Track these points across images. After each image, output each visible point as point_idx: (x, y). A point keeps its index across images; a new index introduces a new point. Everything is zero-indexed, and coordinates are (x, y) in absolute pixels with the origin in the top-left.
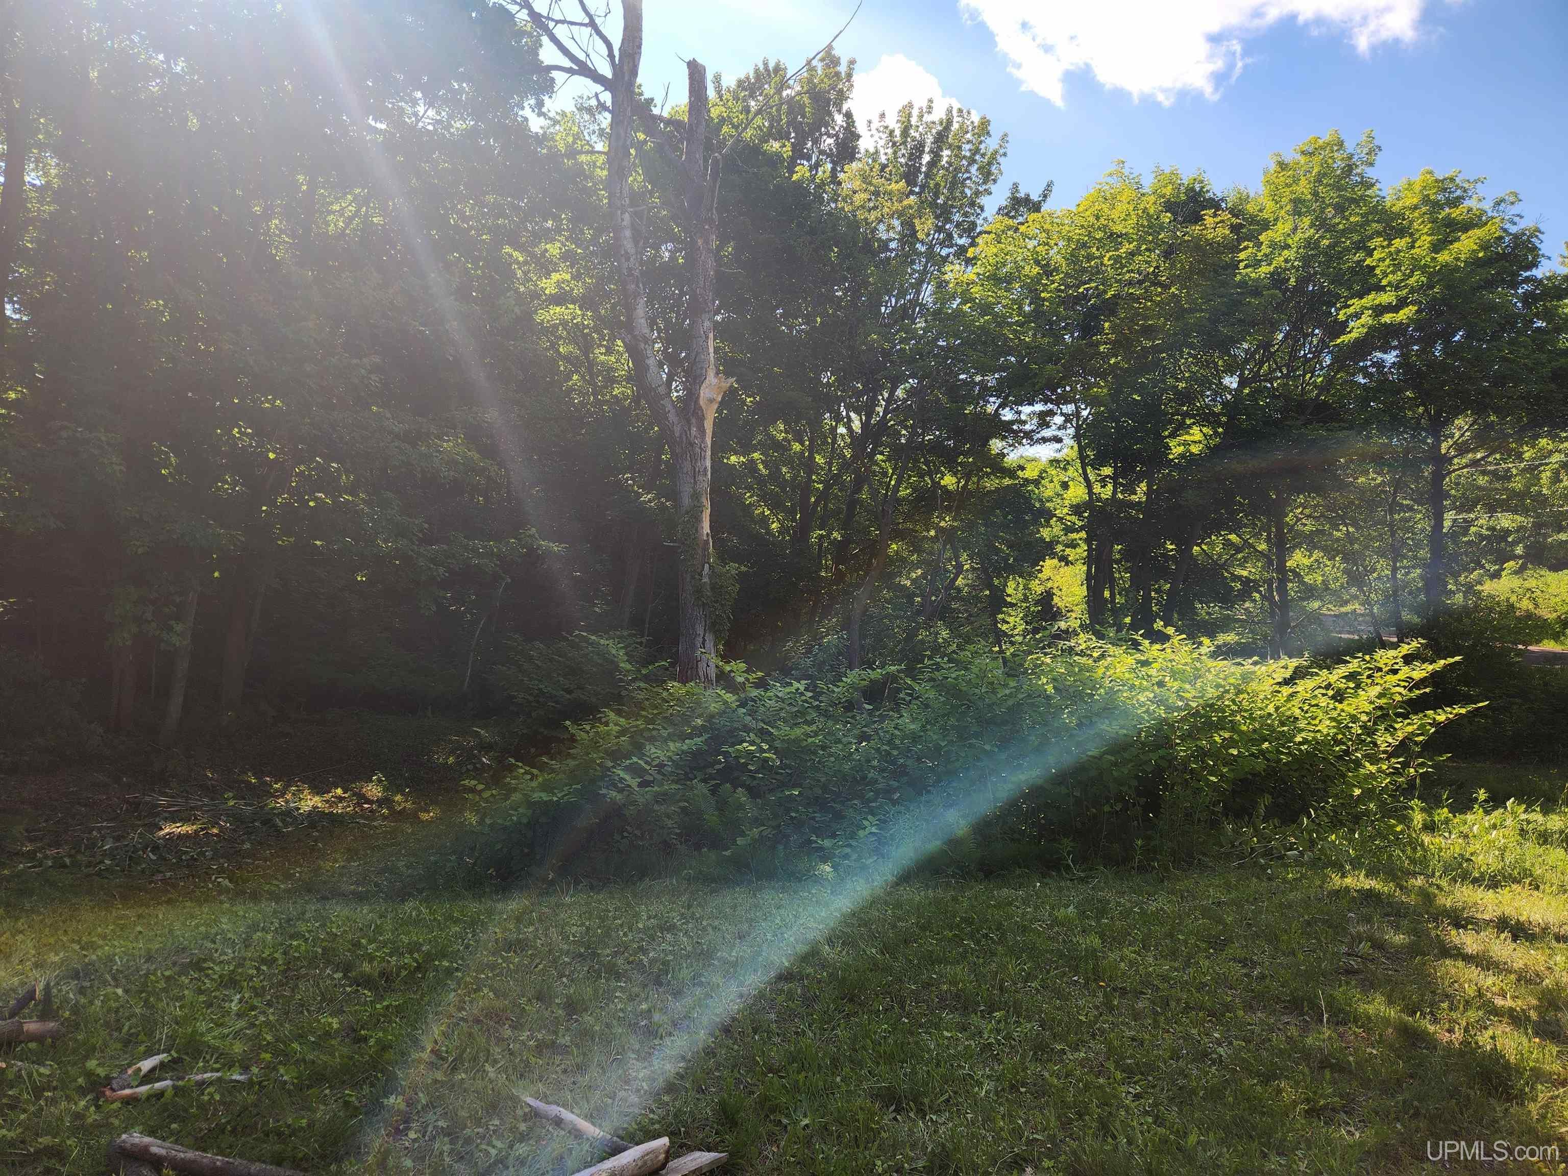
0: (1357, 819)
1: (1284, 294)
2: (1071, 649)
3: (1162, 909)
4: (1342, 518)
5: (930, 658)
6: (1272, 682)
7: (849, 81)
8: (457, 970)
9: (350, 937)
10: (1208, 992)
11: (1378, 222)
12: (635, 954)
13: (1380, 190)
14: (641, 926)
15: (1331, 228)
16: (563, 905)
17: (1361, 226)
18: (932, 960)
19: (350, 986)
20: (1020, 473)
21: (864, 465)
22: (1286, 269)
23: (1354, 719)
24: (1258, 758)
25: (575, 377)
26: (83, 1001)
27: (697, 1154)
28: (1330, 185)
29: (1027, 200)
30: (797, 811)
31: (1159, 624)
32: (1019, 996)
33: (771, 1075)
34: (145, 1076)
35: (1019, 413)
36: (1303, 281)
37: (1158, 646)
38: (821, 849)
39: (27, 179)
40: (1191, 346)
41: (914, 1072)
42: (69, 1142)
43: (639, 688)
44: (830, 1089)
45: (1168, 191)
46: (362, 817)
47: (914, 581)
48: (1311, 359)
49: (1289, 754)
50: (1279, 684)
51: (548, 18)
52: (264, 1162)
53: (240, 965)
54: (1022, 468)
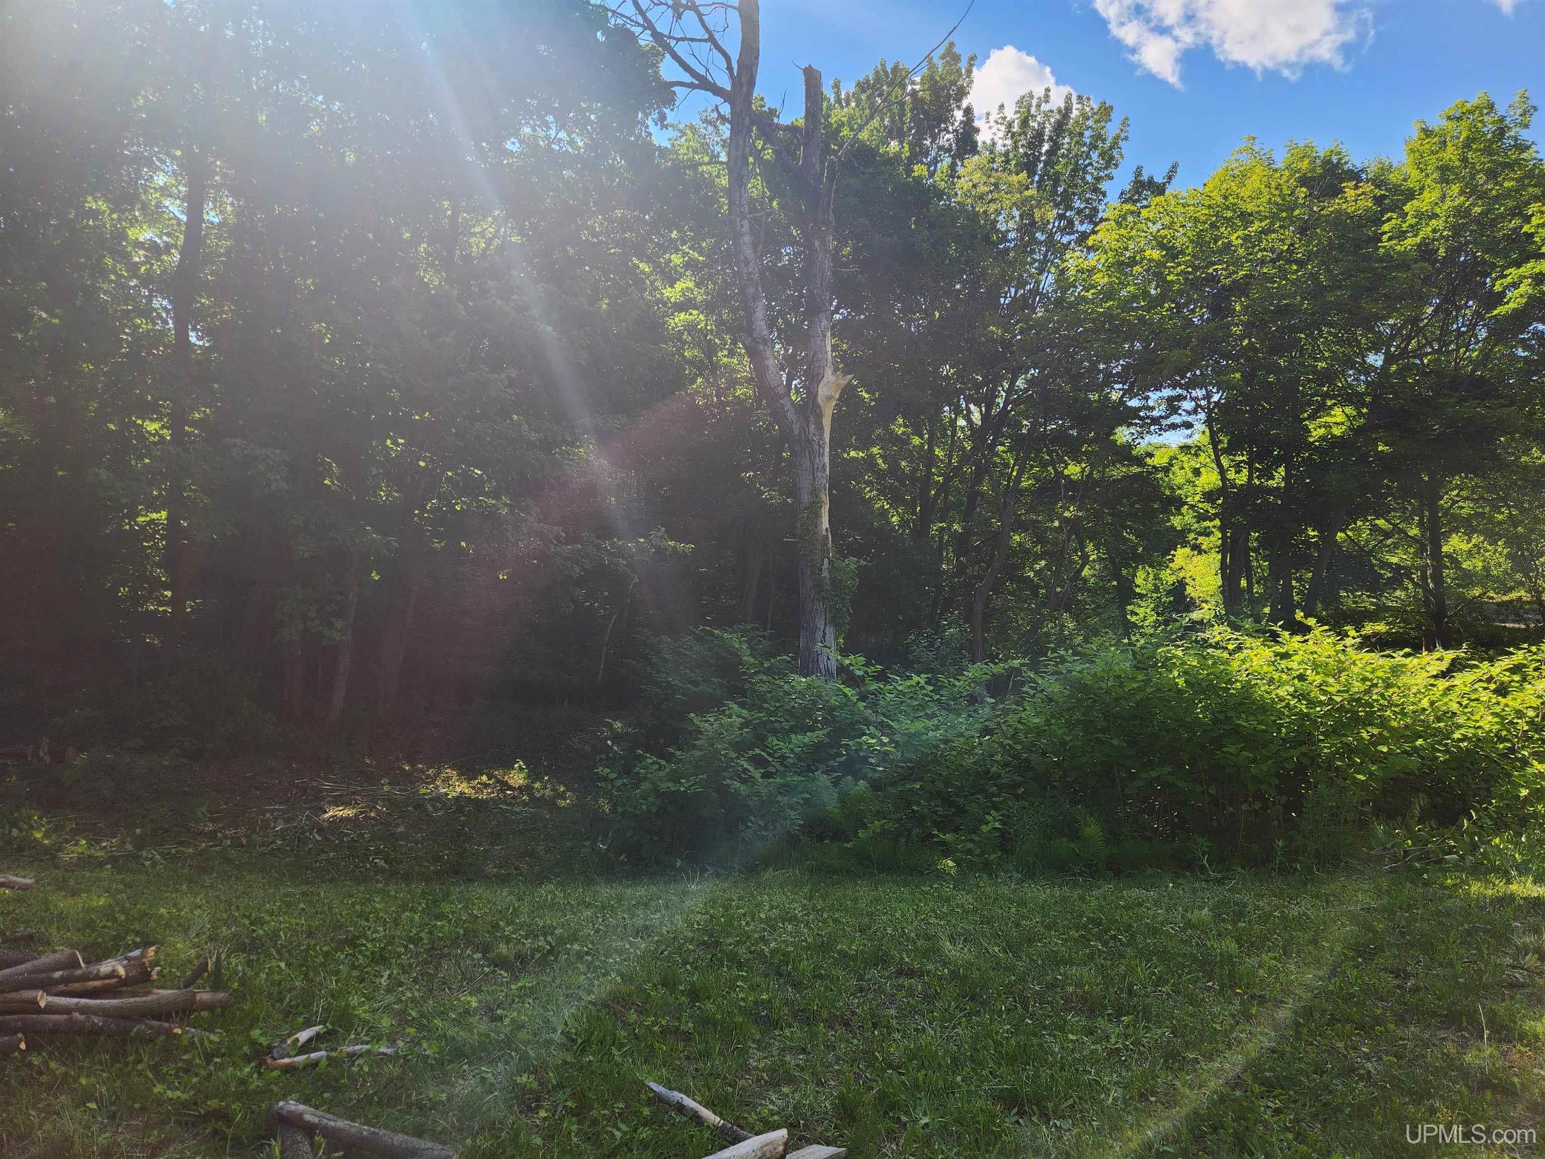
0: (1524, 822)
1: (1433, 265)
2: (1205, 641)
3: (1305, 914)
4: (1504, 500)
5: (1054, 651)
6: (1425, 674)
7: (969, 77)
8: (587, 953)
9: (489, 919)
10: (1356, 1004)
11: (1535, 186)
12: (755, 944)
13: (1537, 152)
14: (763, 916)
15: (1483, 195)
16: (688, 892)
17: (1517, 191)
18: (1056, 960)
19: (489, 966)
20: (1149, 461)
21: (984, 456)
22: (1434, 240)
23: (1520, 714)
24: (1411, 755)
25: (699, 380)
26: (250, 973)
27: (815, 1147)
28: (1480, 150)
29: (1151, 181)
30: (919, 805)
31: (1299, 615)
32: (1149, 1001)
33: (890, 1071)
34: (302, 1046)
35: (1147, 398)
36: (1454, 252)
37: (1299, 638)
38: (944, 843)
39: (205, 217)
40: (1330, 325)
41: (1037, 1076)
42: (233, 1107)
43: (763, 682)
44: (950, 1089)
45: (1305, 165)
46: (505, 803)
47: (1038, 573)
48: (1464, 332)
49: (1447, 751)
50: (1435, 677)
51: (670, 37)
52: (406, 1133)
53: (390, 943)
54: (1151, 455)
